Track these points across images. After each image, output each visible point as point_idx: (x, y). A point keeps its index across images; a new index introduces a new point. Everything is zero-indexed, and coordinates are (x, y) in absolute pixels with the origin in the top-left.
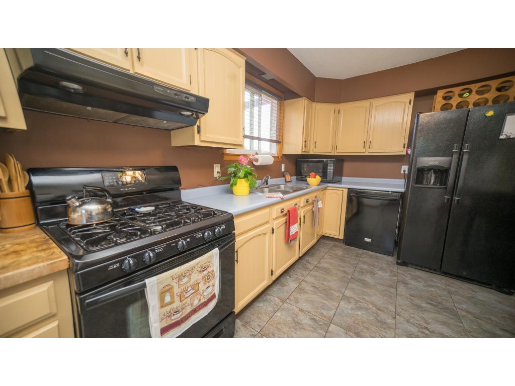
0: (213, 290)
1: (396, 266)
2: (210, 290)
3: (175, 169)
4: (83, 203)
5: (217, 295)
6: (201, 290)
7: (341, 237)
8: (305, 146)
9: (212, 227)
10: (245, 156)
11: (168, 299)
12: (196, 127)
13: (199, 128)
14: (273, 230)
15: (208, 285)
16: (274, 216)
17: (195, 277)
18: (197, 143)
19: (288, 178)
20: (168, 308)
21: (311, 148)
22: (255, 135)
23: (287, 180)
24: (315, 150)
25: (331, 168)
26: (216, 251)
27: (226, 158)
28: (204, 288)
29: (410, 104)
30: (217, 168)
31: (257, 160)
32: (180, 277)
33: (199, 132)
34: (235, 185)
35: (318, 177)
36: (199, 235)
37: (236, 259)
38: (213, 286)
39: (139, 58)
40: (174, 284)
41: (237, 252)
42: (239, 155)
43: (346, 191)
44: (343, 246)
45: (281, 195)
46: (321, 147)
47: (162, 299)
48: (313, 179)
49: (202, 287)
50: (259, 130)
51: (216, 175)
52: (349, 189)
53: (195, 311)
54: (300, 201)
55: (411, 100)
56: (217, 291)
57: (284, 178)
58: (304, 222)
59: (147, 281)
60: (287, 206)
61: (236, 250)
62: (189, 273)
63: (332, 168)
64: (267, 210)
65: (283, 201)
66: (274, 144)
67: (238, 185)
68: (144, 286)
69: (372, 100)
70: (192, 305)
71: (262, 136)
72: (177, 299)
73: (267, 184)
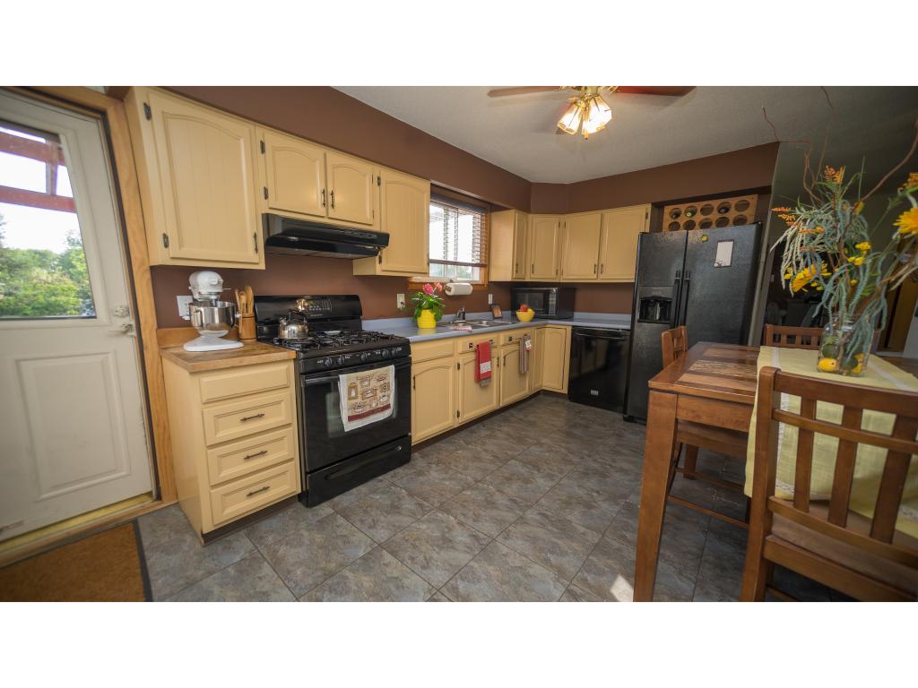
0: (388, 400)
1: (623, 422)
2: (385, 399)
3: (356, 298)
4: (289, 324)
5: (392, 406)
6: (378, 397)
7: (565, 391)
8: (517, 271)
9: (390, 347)
10: (432, 284)
11: (353, 394)
12: (377, 257)
13: (380, 258)
14: (459, 365)
15: (384, 394)
16: (460, 350)
17: (374, 383)
18: (379, 273)
19: (498, 313)
20: (353, 401)
21: (528, 273)
22: (451, 258)
23: (496, 315)
24: (532, 276)
25: (553, 300)
26: (392, 368)
27: (411, 287)
28: (381, 395)
29: (647, 217)
30: (401, 298)
31: (449, 290)
32: (363, 380)
33: (380, 262)
34: (420, 316)
35: (530, 310)
36: (378, 352)
37: (412, 385)
38: (389, 396)
39: (333, 206)
40: (358, 383)
41: (414, 378)
42: (425, 283)
43: (569, 329)
44: (567, 402)
45: (470, 328)
46: (541, 272)
47: (349, 393)
48: (524, 313)
49: (379, 394)
50: (456, 254)
51: (399, 306)
52: (573, 326)
53: (373, 412)
54: (498, 338)
55: (647, 214)
56: (392, 401)
57: (491, 313)
58: (504, 364)
59: (340, 376)
60: (477, 340)
61: (412, 376)
62: (368, 379)
63: (555, 299)
64: (450, 342)
65: (471, 334)
66: (477, 269)
67: (422, 316)
68: (339, 379)
69: (604, 211)
70: (371, 405)
71: (459, 260)
72: (360, 396)
73: (464, 319)
